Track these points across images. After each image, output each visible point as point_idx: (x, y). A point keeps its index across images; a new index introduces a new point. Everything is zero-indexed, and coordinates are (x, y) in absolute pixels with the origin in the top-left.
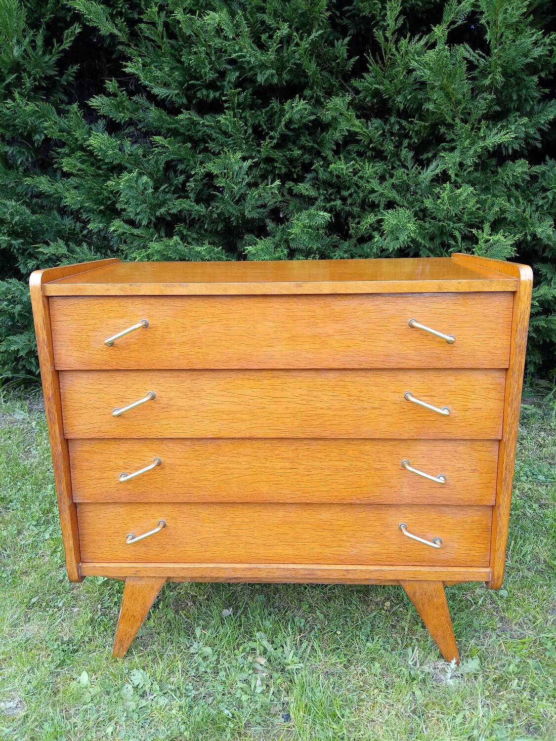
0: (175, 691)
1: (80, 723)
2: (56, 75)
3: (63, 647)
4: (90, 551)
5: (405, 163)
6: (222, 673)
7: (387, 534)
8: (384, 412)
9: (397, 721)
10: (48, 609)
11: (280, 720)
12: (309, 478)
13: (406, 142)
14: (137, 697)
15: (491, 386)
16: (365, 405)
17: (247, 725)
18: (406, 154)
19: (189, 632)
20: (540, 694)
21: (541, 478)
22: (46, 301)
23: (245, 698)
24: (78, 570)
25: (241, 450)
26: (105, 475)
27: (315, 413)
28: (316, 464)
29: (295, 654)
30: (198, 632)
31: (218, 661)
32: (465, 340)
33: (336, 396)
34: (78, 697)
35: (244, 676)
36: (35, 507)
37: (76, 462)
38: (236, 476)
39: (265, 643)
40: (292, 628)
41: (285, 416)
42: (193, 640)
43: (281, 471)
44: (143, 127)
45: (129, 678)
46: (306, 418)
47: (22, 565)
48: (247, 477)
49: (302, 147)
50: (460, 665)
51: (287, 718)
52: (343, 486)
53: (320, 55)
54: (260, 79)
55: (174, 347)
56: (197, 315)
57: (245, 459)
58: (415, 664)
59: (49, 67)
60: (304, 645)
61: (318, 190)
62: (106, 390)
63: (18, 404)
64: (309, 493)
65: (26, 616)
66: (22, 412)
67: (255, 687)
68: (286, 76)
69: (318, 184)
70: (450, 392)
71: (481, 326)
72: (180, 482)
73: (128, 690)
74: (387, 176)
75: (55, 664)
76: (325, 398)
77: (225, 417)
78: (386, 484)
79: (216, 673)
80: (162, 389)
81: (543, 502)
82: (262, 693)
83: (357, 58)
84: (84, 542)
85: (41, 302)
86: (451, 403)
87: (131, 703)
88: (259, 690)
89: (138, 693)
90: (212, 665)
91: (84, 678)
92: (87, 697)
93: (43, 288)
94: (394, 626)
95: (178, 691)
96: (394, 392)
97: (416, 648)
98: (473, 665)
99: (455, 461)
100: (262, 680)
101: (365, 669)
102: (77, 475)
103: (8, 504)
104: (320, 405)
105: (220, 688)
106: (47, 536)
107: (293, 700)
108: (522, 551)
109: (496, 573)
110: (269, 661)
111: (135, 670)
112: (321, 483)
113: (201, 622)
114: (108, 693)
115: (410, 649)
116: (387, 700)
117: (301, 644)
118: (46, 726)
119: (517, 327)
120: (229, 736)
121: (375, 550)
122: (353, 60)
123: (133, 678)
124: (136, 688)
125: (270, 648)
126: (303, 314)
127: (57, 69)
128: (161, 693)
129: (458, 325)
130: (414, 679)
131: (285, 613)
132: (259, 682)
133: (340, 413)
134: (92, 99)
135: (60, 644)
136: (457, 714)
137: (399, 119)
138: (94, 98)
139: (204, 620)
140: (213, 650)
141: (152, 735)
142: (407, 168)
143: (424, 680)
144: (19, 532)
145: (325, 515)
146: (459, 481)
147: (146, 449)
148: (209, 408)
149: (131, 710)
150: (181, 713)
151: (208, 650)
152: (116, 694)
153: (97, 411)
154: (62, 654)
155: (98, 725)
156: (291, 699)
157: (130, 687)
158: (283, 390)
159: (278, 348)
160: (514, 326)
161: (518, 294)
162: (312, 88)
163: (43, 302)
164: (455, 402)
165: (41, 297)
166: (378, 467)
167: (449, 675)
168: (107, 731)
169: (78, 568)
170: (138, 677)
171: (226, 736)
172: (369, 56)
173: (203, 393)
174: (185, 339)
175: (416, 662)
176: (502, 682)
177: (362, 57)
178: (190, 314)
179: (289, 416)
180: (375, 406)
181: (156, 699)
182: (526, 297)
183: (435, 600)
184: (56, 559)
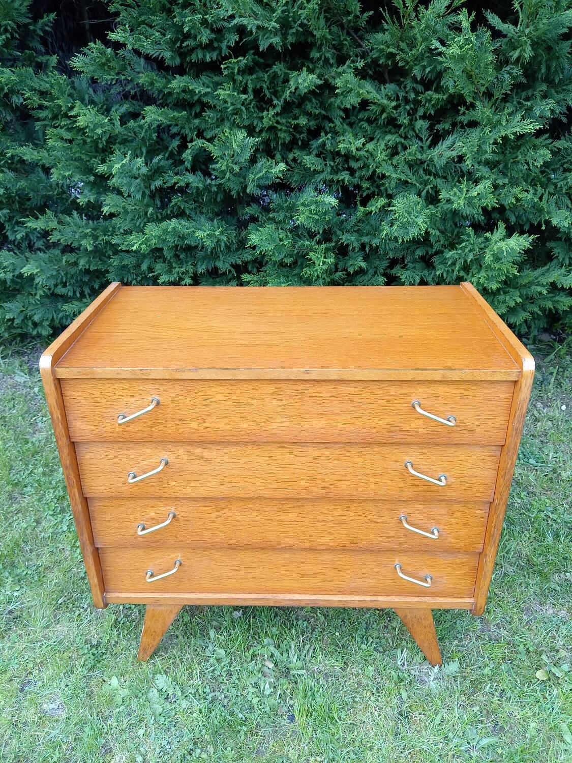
0: (195, 694)
1: (115, 724)
2: (29, 24)
3: (93, 650)
4: (112, 583)
5: (420, 135)
6: (235, 677)
7: (384, 572)
8: (386, 478)
9: (385, 723)
10: (74, 609)
11: (286, 721)
12: (313, 529)
13: (421, 112)
14: (163, 701)
15: (487, 458)
16: (368, 472)
17: (258, 725)
18: (421, 125)
19: (205, 635)
20: (508, 695)
21: (532, 461)
22: (56, 382)
23: (255, 700)
24: (103, 600)
25: (251, 506)
26: (123, 526)
27: (320, 478)
28: (321, 518)
29: (299, 658)
30: (212, 633)
31: (231, 664)
32: (465, 421)
33: (341, 464)
34: (111, 700)
35: (255, 680)
36: (50, 495)
37: (96, 514)
38: (246, 527)
39: (272, 648)
40: (296, 630)
41: (291, 480)
42: (208, 641)
43: (287, 523)
44: (132, 88)
45: (154, 682)
46: (312, 482)
47: (45, 560)
48: (256, 528)
49: (309, 114)
50: (442, 667)
51: (292, 718)
52: (344, 536)
53: (330, 9)
54: (263, 45)
55: (185, 422)
56: (206, 394)
57: (255, 513)
58: (403, 665)
59: (22, 15)
60: (307, 647)
61: (325, 159)
62: (120, 456)
63: (17, 363)
64: (314, 541)
65: (55, 616)
66: (23, 374)
67: (264, 688)
68: (291, 39)
69: (325, 154)
70: (447, 461)
71: (482, 409)
72: (194, 531)
73: (154, 694)
74: (400, 148)
75: (87, 667)
76: (330, 465)
77: (235, 480)
78: (384, 535)
79: (230, 675)
80: (175, 456)
81: (531, 489)
82: (270, 695)
83: (372, 12)
84: (108, 577)
85: (53, 385)
86: (448, 471)
87: (157, 706)
88: (267, 692)
89: (163, 696)
90: (225, 669)
91: (114, 681)
92: (119, 700)
93: (53, 372)
94: (386, 627)
95: (197, 694)
96: (395, 461)
97: (405, 650)
98: (453, 667)
99: (449, 517)
100: (270, 684)
101: (360, 671)
102: (98, 526)
103: (22, 490)
104: (327, 471)
105: (234, 691)
106: (65, 528)
107: (297, 704)
108: (506, 547)
109: (478, 605)
110: (276, 664)
111: (158, 675)
112: (324, 533)
113: (215, 623)
114: (137, 696)
115: (399, 651)
116: (377, 703)
117: (303, 646)
118: (87, 729)
119: (516, 413)
120: (243, 737)
121: (373, 584)
122: (367, 15)
123: (157, 682)
124: (160, 691)
125: (277, 653)
126: (310, 395)
127: (30, 16)
128: (183, 697)
129: (459, 407)
130: (402, 680)
131: (289, 614)
132: (267, 686)
133: (344, 478)
134: (74, 59)
135: (89, 648)
136: (436, 715)
137: (415, 86)
138: (76, 56)
139: (217, 621)
140: (226, 651)
141: (178, 737)
142: (421, 140)
143: (410, 683)
144: (38, 522)
145: (327, 557)
146: (451, 532)
147: (161, 504)
148: (219, 473)
149: (157, 713)
150: (201, 715)
151: (222, 652)
152: (144, 697)
153: (113, 474)
154: (92, 657)
155: (131, 727)
156: (295, 703)
157: (155, 691)
158: (289, 458)
159: (286, 424)
160: (513, 412)
161: (519, 383)
162: (320, 49)
163: (55, 384)
164: (453, 470)
165: (52, 381)
166: (378, 520)
167: (432, 678)
168: (139, 733)
169: (103, 598)
170: (162, 681)
171: (240, 737)
172: (385, 11)
173: (214, 460)
174: (195, 416)
175: (404, 663)
176: (477, 684)
177: (377, 11)
178: (200, 393)
179: (296, 480)
180: (377, 472)
181: (178, 702)
182: (526, 388)
183: (423, 621)
184: (76, 555)
